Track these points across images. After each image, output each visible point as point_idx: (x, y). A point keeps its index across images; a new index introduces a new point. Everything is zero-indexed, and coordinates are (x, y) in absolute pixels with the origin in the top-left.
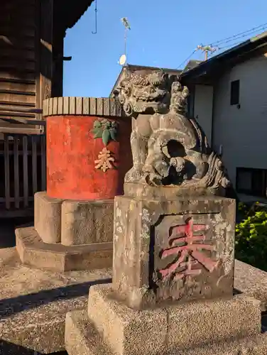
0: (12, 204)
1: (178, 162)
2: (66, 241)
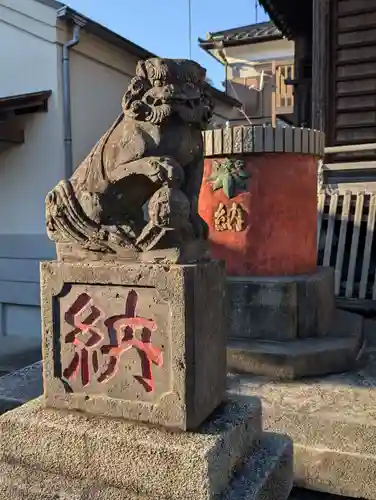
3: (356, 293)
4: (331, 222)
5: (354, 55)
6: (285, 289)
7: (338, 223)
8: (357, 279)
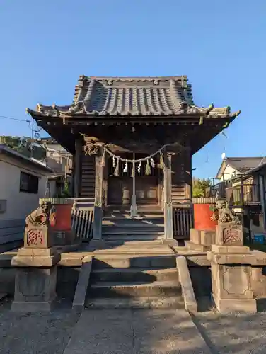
0: (180, 233)
1: (228, 218)
2: (203, 243)
3: (83, 236)
4: (77, 218)
5: (86, 172)
6: (63, 234)
7: (79, 218)
8: (83, 233)
